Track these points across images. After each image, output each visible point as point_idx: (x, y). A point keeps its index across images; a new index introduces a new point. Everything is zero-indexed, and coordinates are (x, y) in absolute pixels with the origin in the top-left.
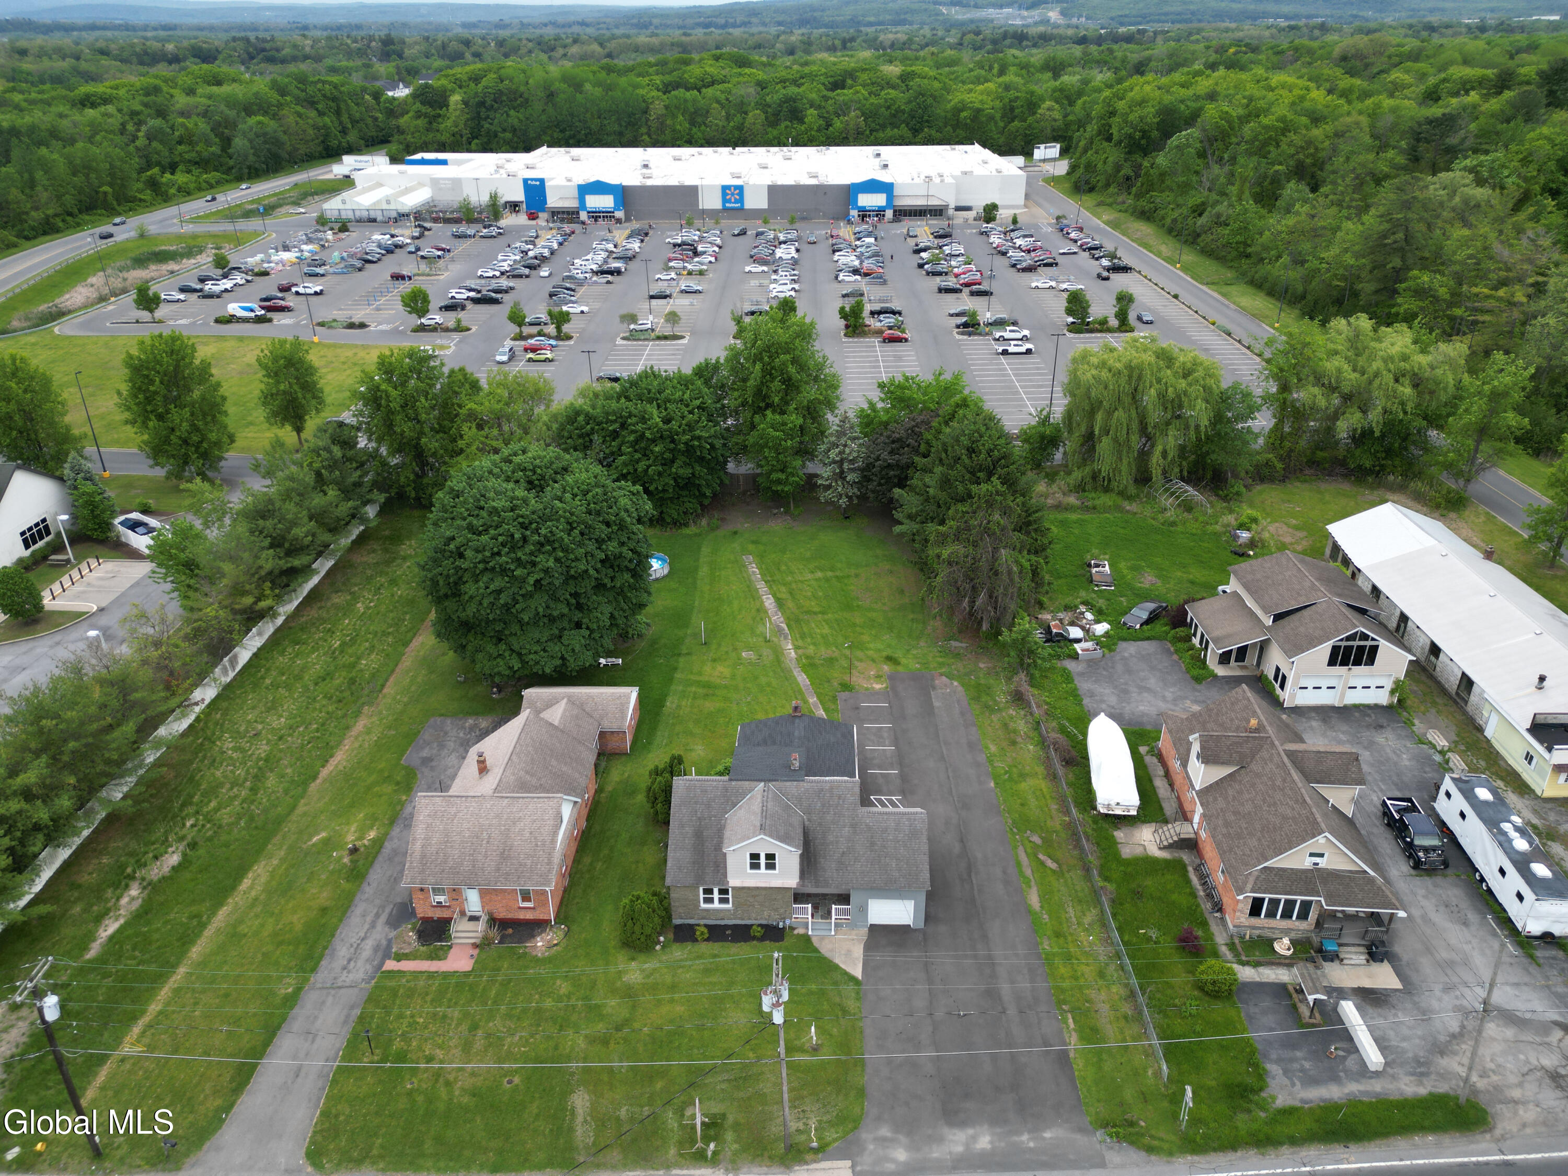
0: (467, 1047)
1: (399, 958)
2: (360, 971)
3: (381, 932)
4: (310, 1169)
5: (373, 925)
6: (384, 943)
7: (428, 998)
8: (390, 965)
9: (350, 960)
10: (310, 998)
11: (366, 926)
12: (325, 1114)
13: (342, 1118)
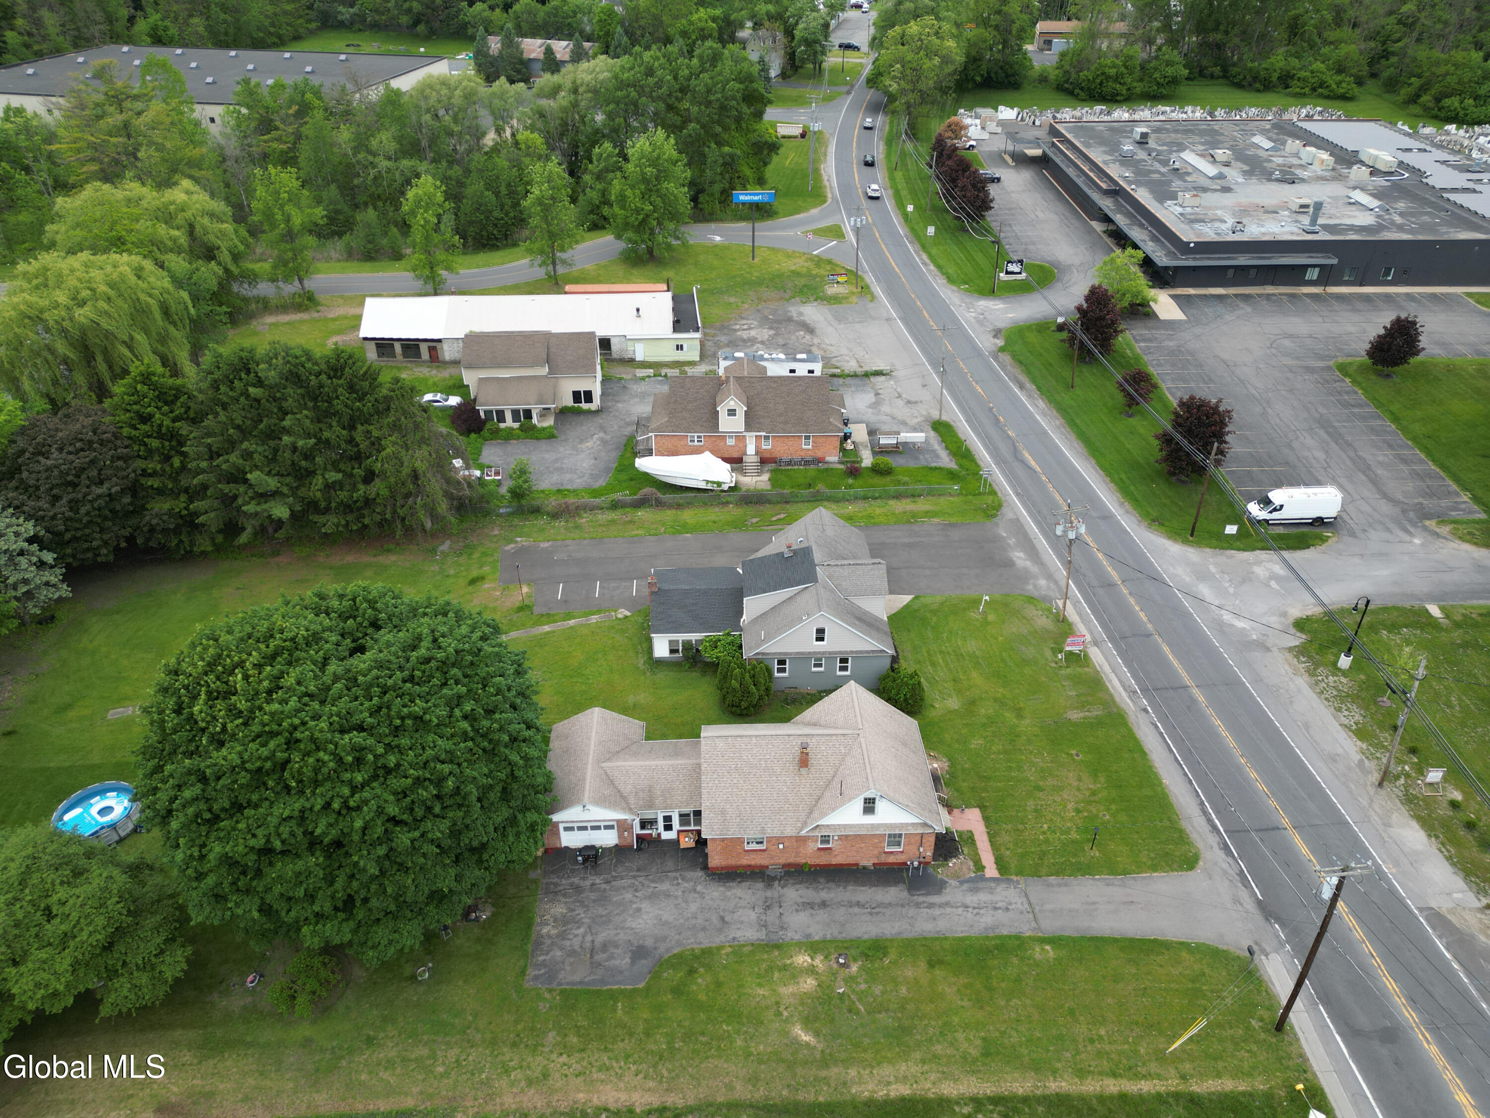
0: (1058, 789)
1: (979, 867)
2: (1007, 894)
3: (954, 893)
4: (1201, 863)
5: (947, 904)
6: (966, 886)
7: (1021, 827)
8: (991, 871)
9: (996, 909)
10: (1050, 925)
11: (948, 910)
12: (1154, 868)
13: (1152, 855)
